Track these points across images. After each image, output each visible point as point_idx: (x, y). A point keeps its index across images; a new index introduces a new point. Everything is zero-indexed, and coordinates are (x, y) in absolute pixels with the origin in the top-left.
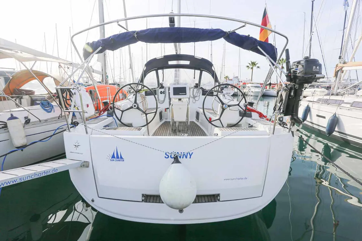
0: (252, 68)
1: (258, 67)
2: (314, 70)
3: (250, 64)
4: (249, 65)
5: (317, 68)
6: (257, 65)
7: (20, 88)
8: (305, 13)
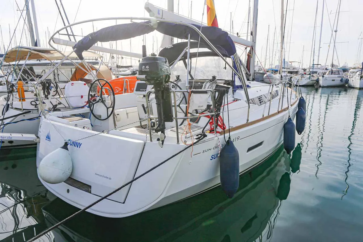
2: (144, 70)
5: (147, 67)
7: (84, 78)
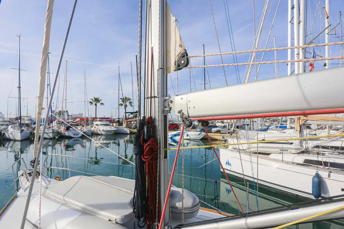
0: (96, 105)
1: (102, 104)
3: (93, 100)
4: (91, 101)
6: (101, 102)
8: (131, 63)
